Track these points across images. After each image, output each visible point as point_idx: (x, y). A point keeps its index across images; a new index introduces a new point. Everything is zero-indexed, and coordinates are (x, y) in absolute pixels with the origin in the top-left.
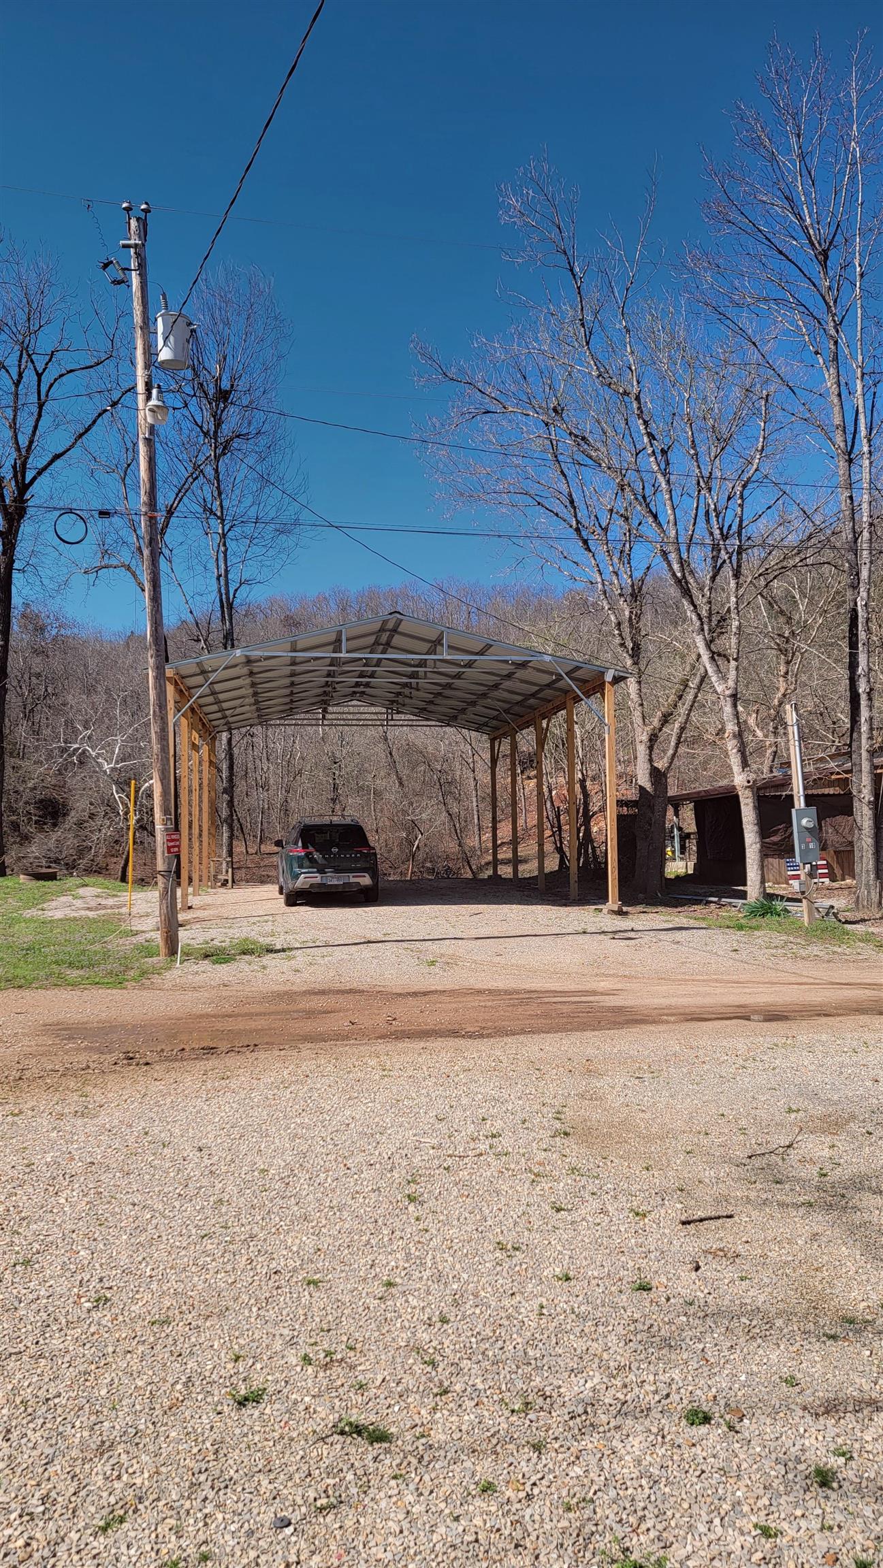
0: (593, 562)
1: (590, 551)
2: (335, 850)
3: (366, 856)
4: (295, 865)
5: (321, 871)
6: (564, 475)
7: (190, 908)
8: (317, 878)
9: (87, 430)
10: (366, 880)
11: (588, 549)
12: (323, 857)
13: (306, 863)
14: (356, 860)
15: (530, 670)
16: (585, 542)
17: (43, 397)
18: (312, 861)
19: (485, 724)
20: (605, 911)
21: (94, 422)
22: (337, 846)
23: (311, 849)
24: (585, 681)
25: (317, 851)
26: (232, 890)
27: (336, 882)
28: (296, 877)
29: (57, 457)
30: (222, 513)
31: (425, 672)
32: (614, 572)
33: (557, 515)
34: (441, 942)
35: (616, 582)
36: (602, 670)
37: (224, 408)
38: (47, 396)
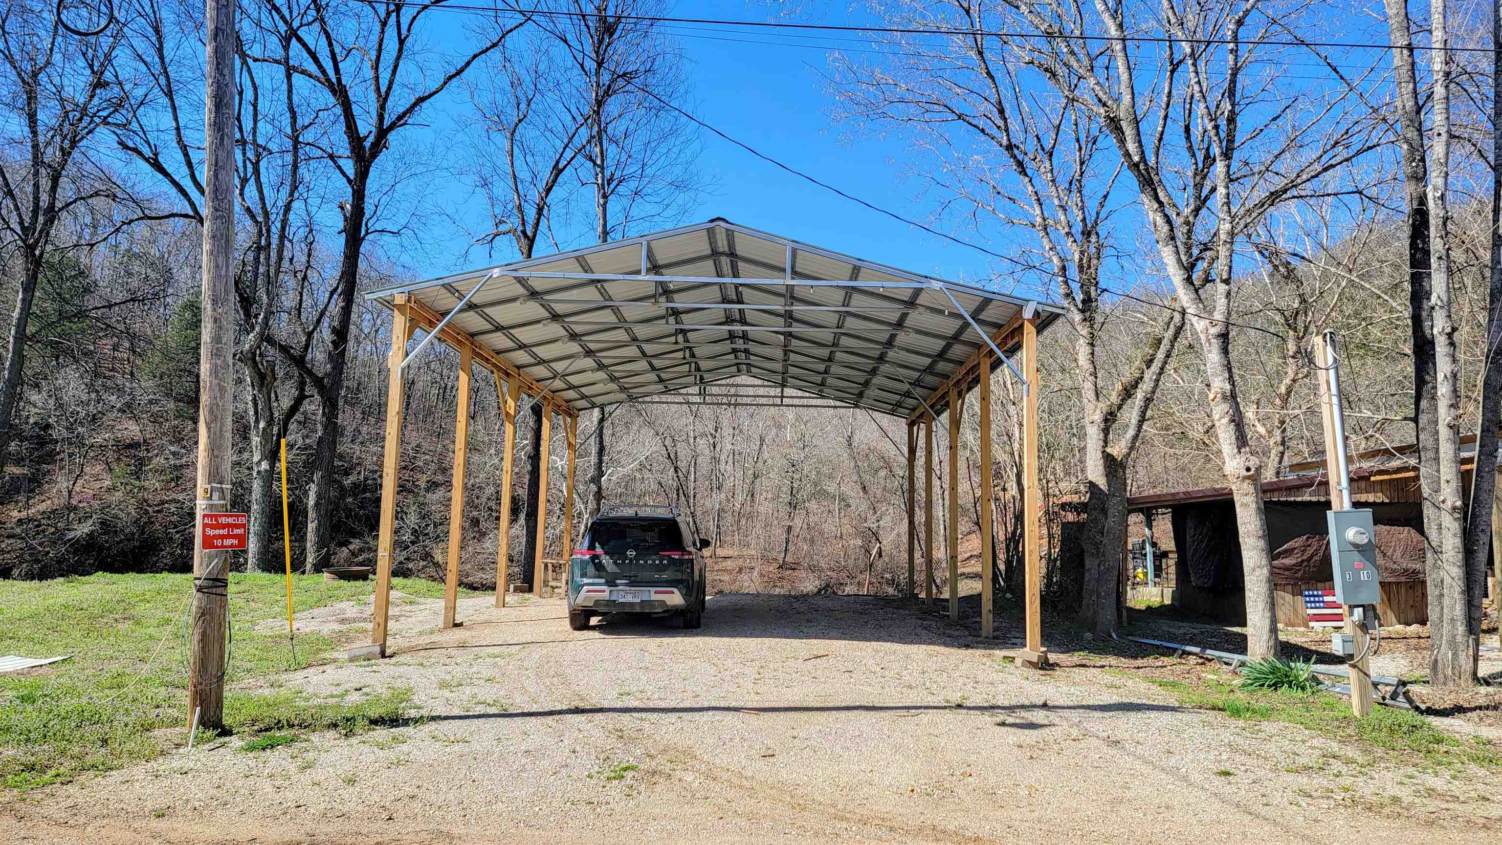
0: (1030, 188)
1: (1026, 175)
2: (631, 553)
3: (681, 562)
4: (577, 573)
5: (611, 583)
6: (992, 77)
7: (456, 625)
8: (604, 593)
9: (459, 73)
10: (675, 598)
11: (1024, 172)
12: (615, 563)
13: (591, 570)
14: (661, 568)
15: (921, 309)
16: (1020, 164)
17: (404, 32)
18: (600, 568)
19: (899, 405)
20: (1018, 662)
21: (468, 64)
22: (636, 548)
23: (599, 550)
24: (999, 326)
25: (606, 553)
27: (629, 599)
28: (578, 589)
29: (421, 100)
30: (603, 161)
32: (1061, 206)
33: (983, 131)
35: (1063, 218)
36: (1019, 302)
37: (609, 44)
38: (409, 30)
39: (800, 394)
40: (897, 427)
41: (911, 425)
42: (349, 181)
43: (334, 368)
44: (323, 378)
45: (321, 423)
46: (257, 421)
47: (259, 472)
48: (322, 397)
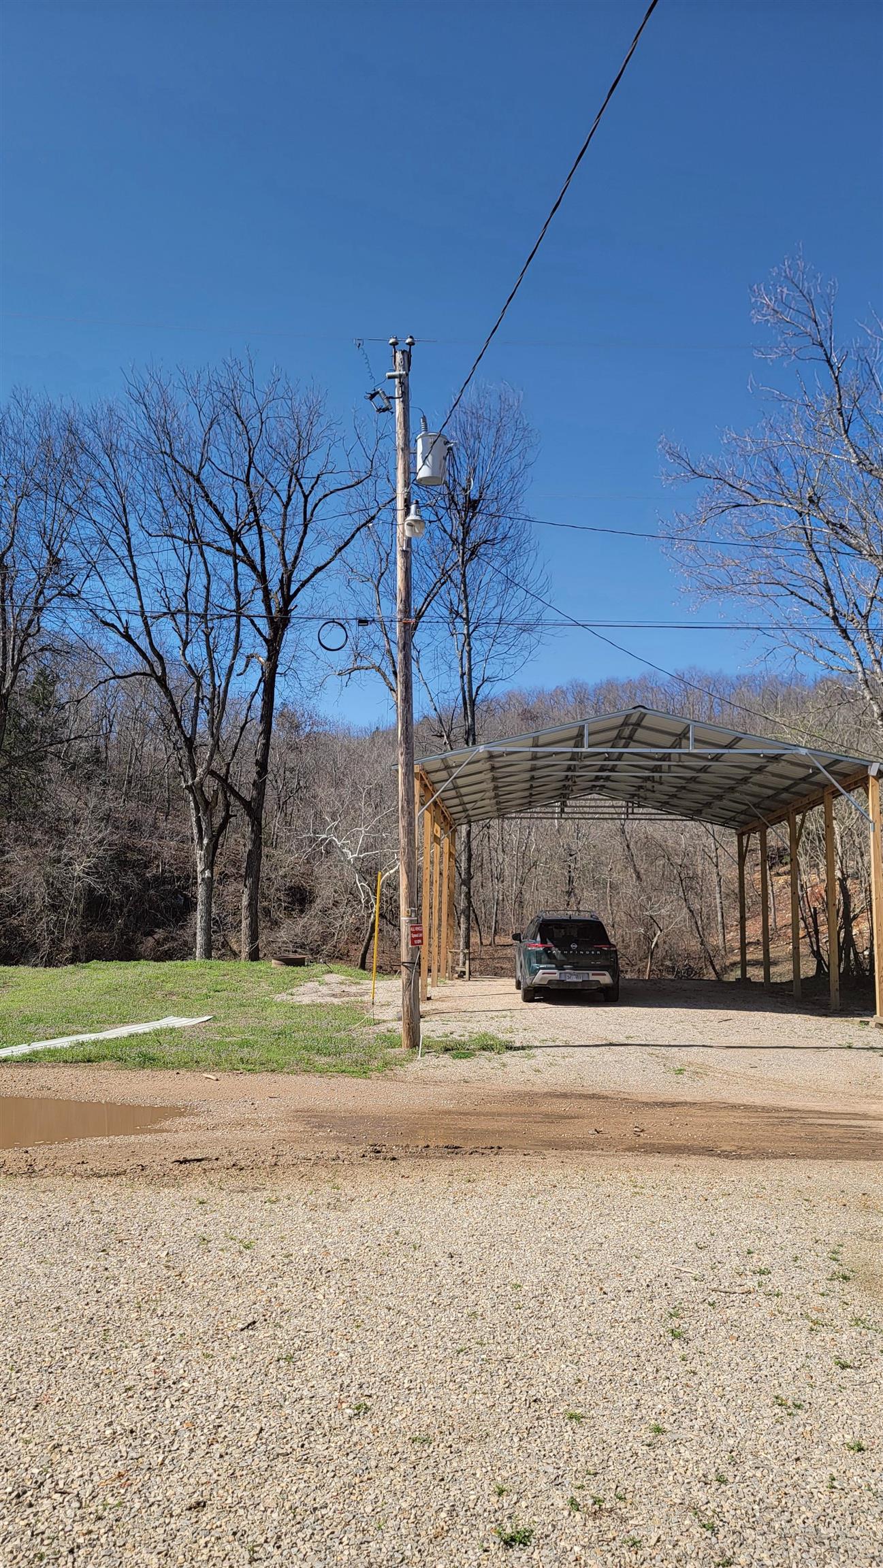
0: (853, 650)
1: (849, 639)
2: (574, 946)
3: (609, 952)
4: (534, 960)
5: (560, 967)
6: (820, 564)
7: (429, 999)
8: (556, 975)
9: (347, 544)
10: (606, 979)
11: (847, 637)
12: (562, 953)
13: (544, 958)
14: (596, 957)
15: (783, 763)
16: (844, 631)
17: (308, 516)
18: (551, 957)
19: (733, 819)
20: (872, 1024)
21: (353, 536)
22: (576, 942)
23: (549, 944)
24: (846, 775)
25: (556, 946)
26: (470, 983)
27: (574, 979)
28: (535, 972)
29: (319, 569)
30: (468, 615)
31: (669, 766)
32: (876, 660)
33: (812, 603)
34: (689, 1049)
35: (878, 670)
36: (865, 763)
37: (473, 517)
38: (312, 515)
39: (656, 811)
40: (729, 839)
41: (740, 836)
42: (265, 639)
43: (258, 794)
44: (250, 802)
45: (251, 839)
46: (201, 838)
47: (203, 879)
48: (250, 817)
